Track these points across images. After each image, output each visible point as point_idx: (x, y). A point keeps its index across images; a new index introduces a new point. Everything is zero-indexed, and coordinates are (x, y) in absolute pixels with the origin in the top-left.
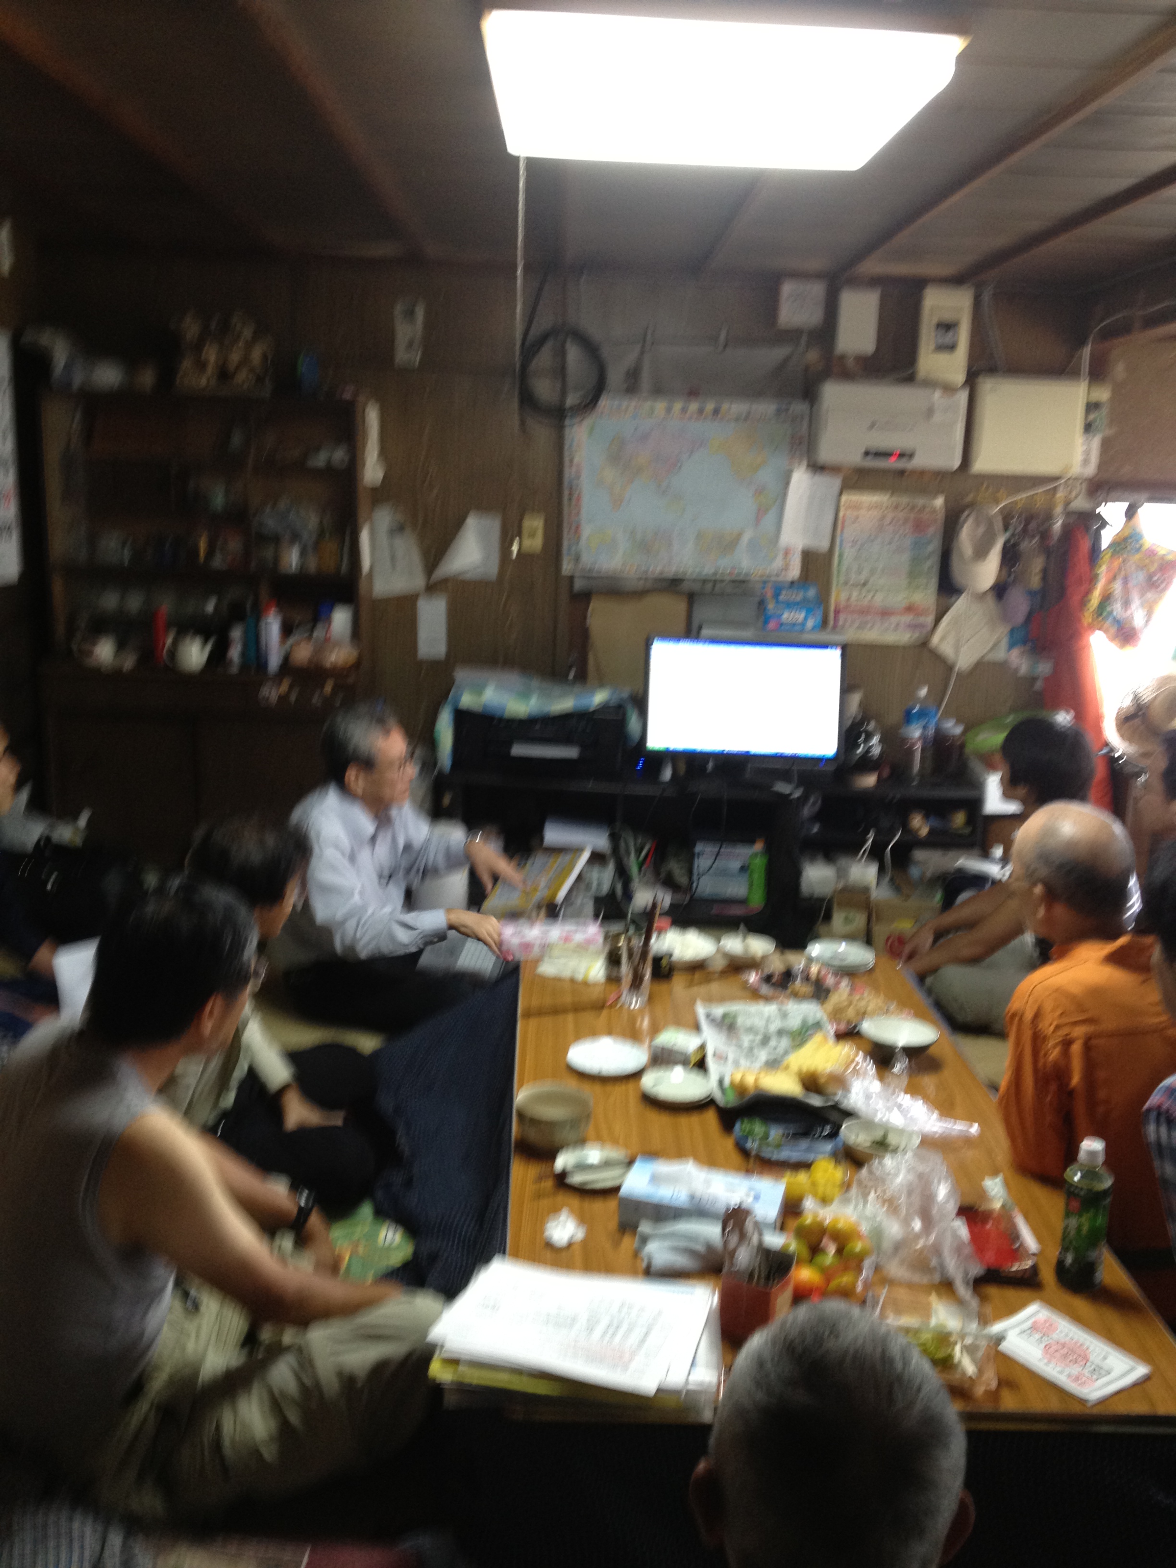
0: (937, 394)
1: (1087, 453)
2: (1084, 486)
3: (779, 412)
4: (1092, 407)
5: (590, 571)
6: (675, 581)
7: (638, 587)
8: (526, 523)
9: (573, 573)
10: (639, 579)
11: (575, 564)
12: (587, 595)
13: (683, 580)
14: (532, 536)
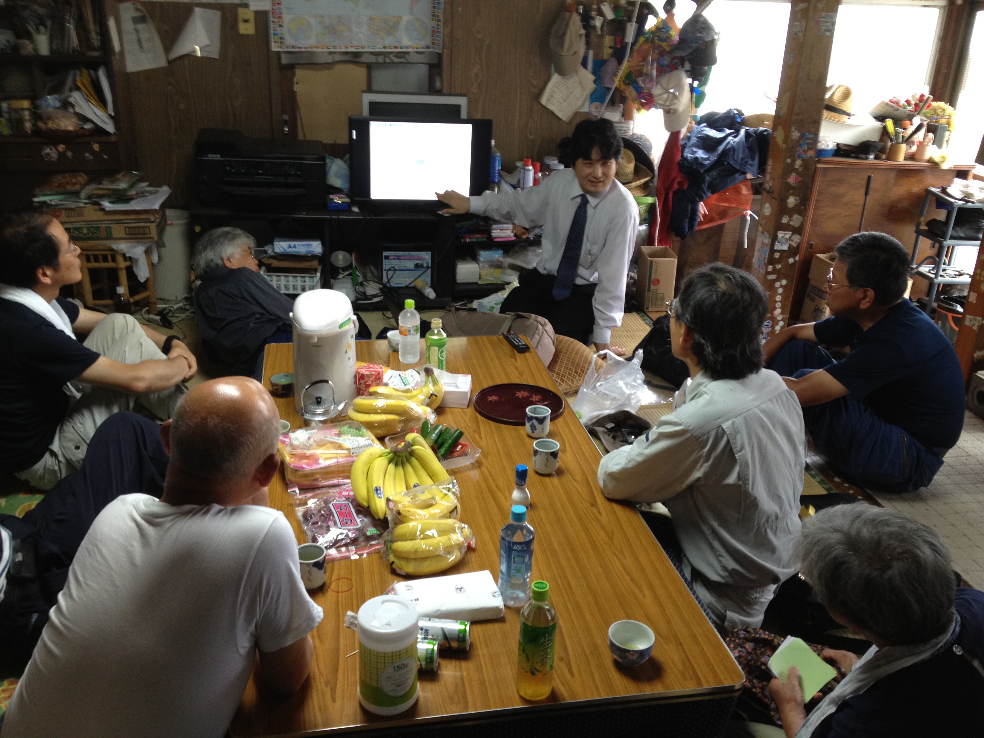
5: (293, 47)
6: (357, 55)
7: (329, 59)
8: (241, 11)
9: (280, 50)
10: (330, 53)
11: (281, 43)
12: (291, 67)
13: (363, 52)
14: (246, 21)
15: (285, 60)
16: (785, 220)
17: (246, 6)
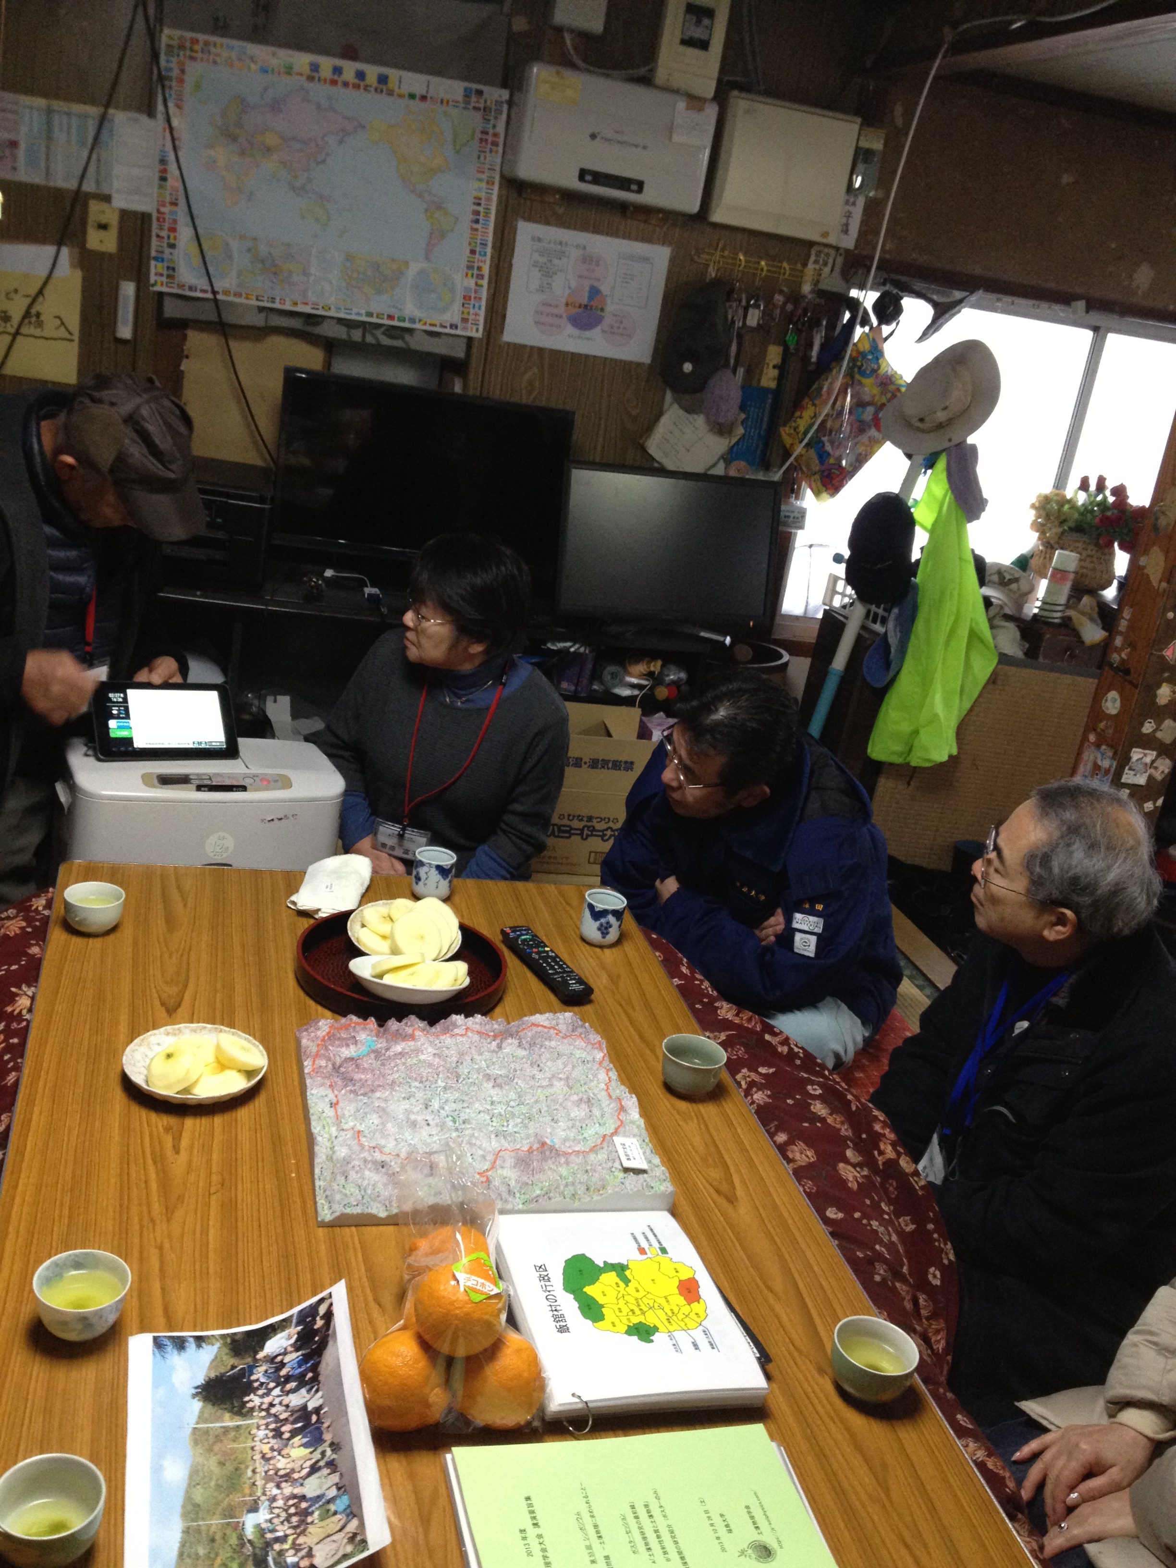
0: (681, 105)
1: (848, 215)
2: (840, 261)
3: (467, 94)
4: (862, 156)
5: (190, 289)
6: (312, 319)
7: (259, 320)
8: (94, 207)
9: (164, 289)
10: (261, 309)
11: (169, 276)
12: (182, 325)
13: (323, 317)
14: (103, 227)
15: (171, 309)
16: (1148, 728)
17: (107, 199)
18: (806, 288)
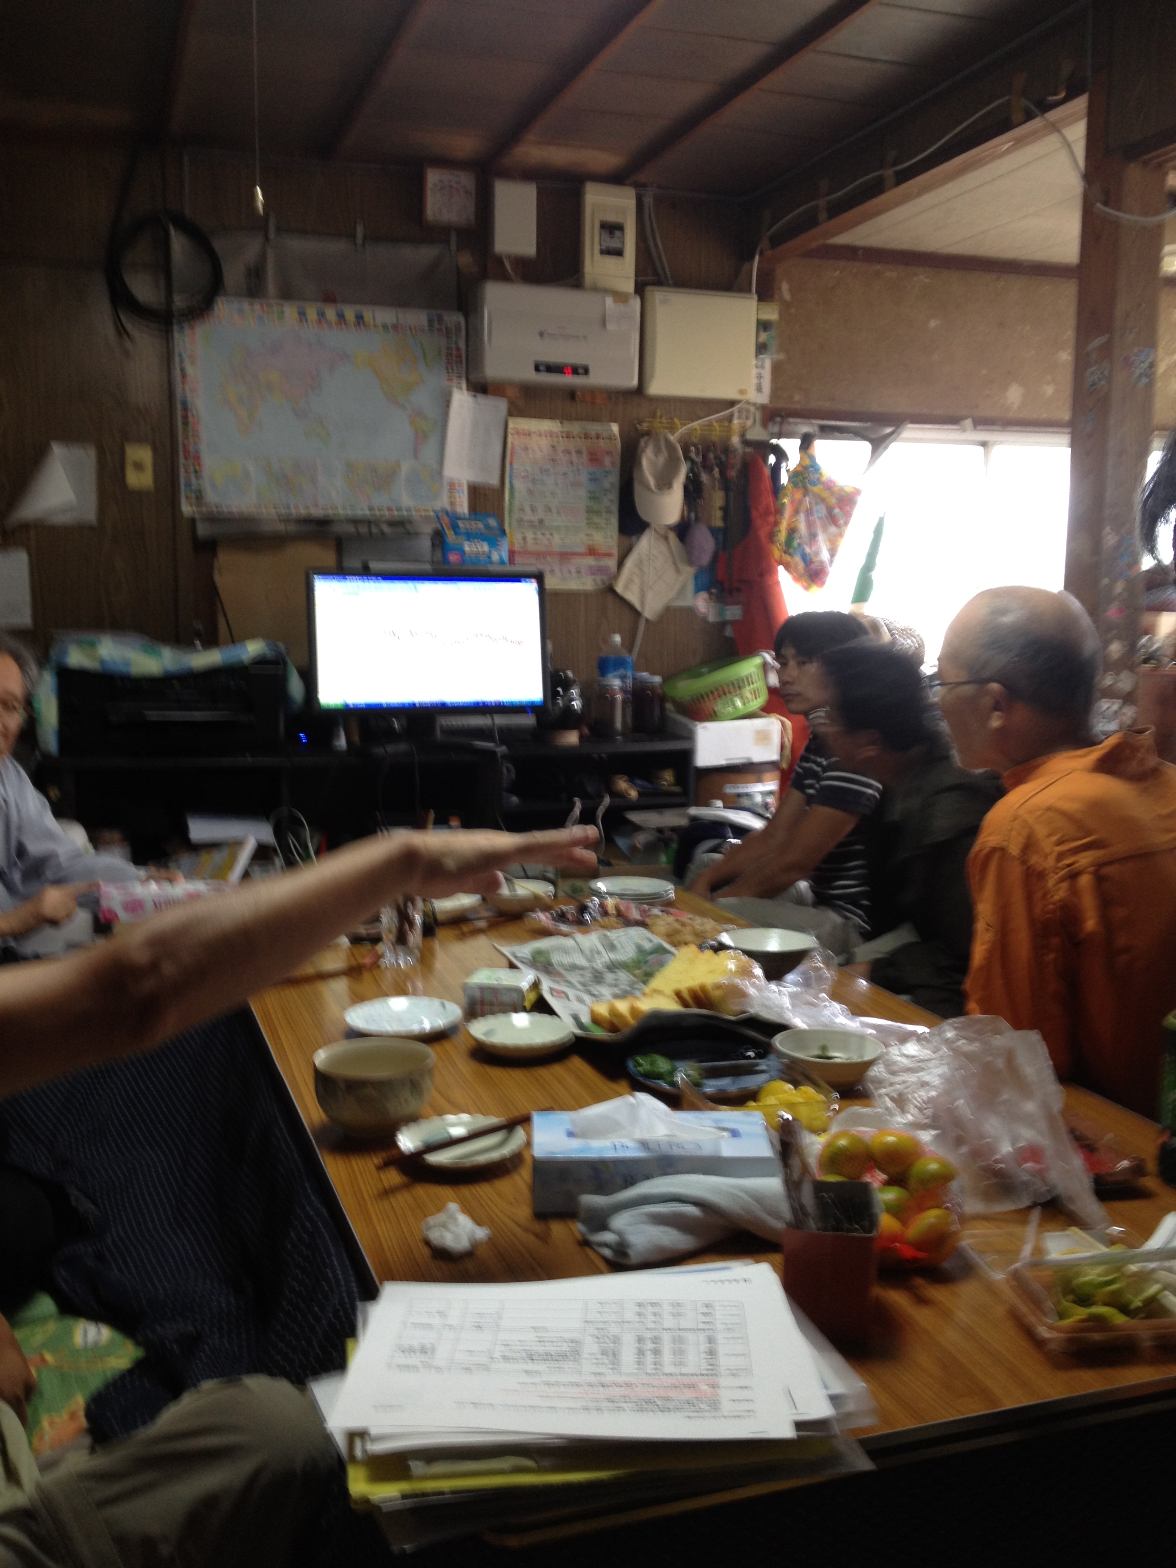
0: (609, 301)
1: (760, 377)
2: (758, 415)
3: (430, 322)
4: (763, 326)
5: (217, 507)
6: (324, 522)
8: (131, 451)
9: (195, 513)
10: (281, 518)
11: (198, 500)
12: (212, 544)
13: (332, 520)
14: (139, 467)
15: (203, 530)
18: (735, 440)
